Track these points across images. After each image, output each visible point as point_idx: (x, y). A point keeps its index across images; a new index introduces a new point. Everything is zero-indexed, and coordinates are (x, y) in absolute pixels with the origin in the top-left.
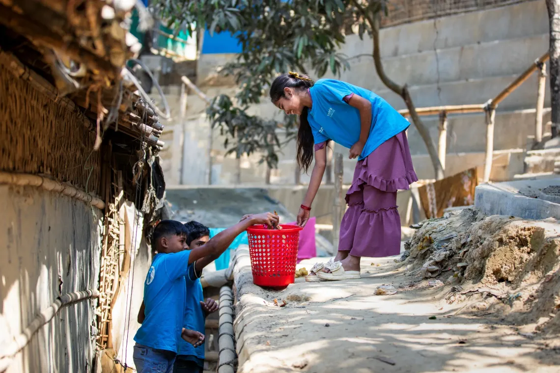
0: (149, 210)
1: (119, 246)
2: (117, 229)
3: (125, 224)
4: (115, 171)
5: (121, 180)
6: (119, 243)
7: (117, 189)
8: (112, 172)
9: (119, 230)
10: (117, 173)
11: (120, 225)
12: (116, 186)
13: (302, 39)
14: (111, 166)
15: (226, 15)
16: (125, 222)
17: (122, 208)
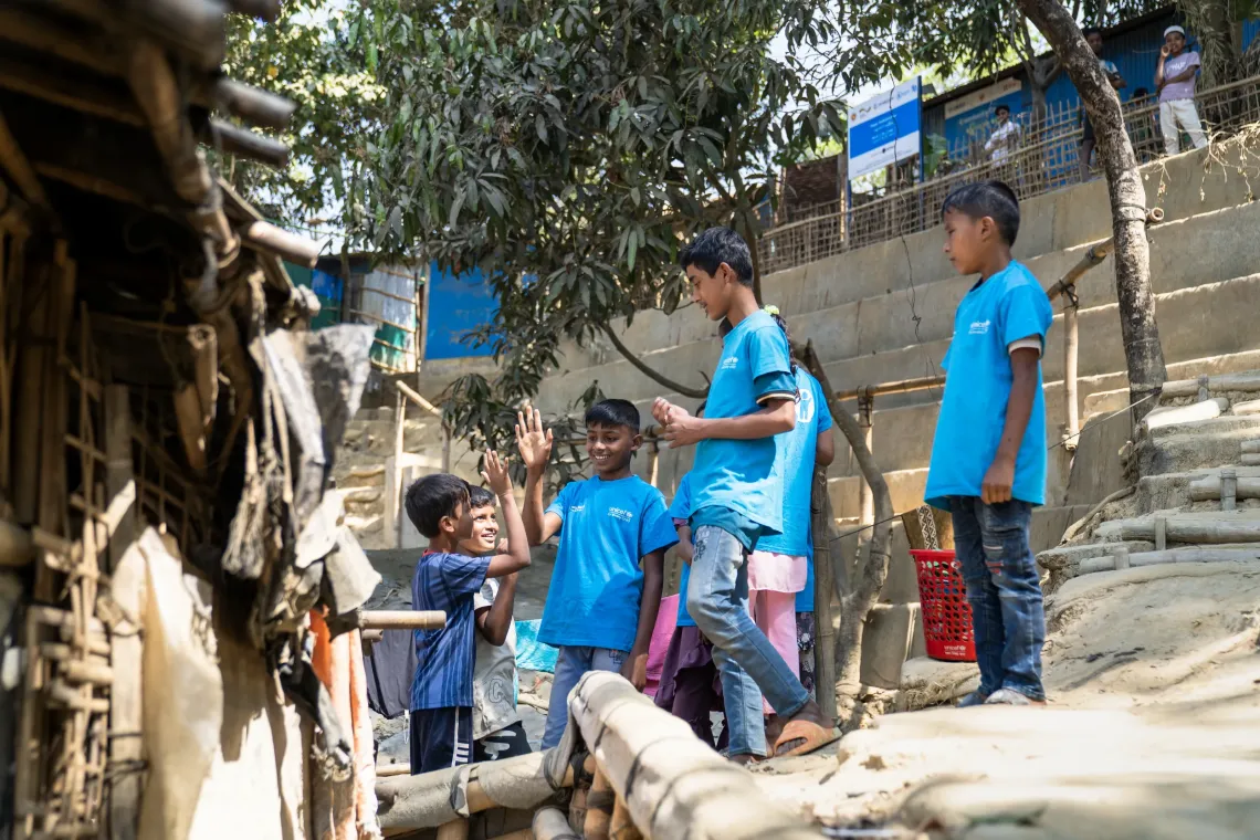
0: (261, 563)
1: (110, 740)
2: (104, 661)
3: (141, 634)
4: (88, 387)
5: (120, 430)
6: (109, 726)
7: (100, 470)
8: (74, 387)
9: (110, 664)
10: (103, 396)
11: (115, 640)
12: (96, 454)
13: (634, 234)
14: (63, 359)
15: (480, 187)
16: (139, 625)
17: (130, 561)
